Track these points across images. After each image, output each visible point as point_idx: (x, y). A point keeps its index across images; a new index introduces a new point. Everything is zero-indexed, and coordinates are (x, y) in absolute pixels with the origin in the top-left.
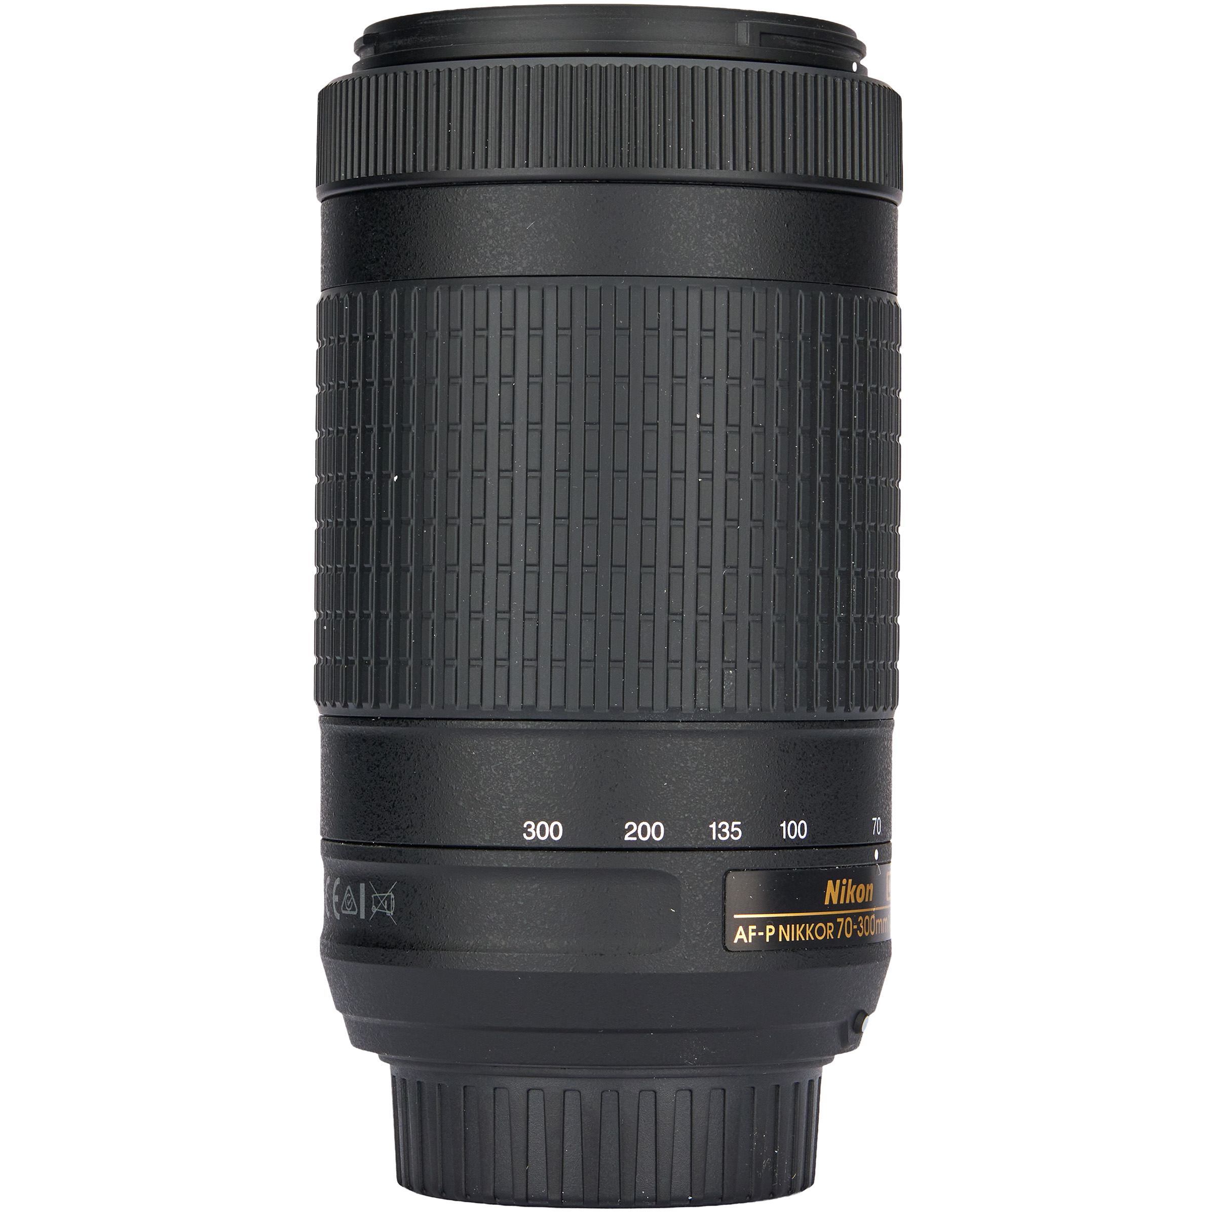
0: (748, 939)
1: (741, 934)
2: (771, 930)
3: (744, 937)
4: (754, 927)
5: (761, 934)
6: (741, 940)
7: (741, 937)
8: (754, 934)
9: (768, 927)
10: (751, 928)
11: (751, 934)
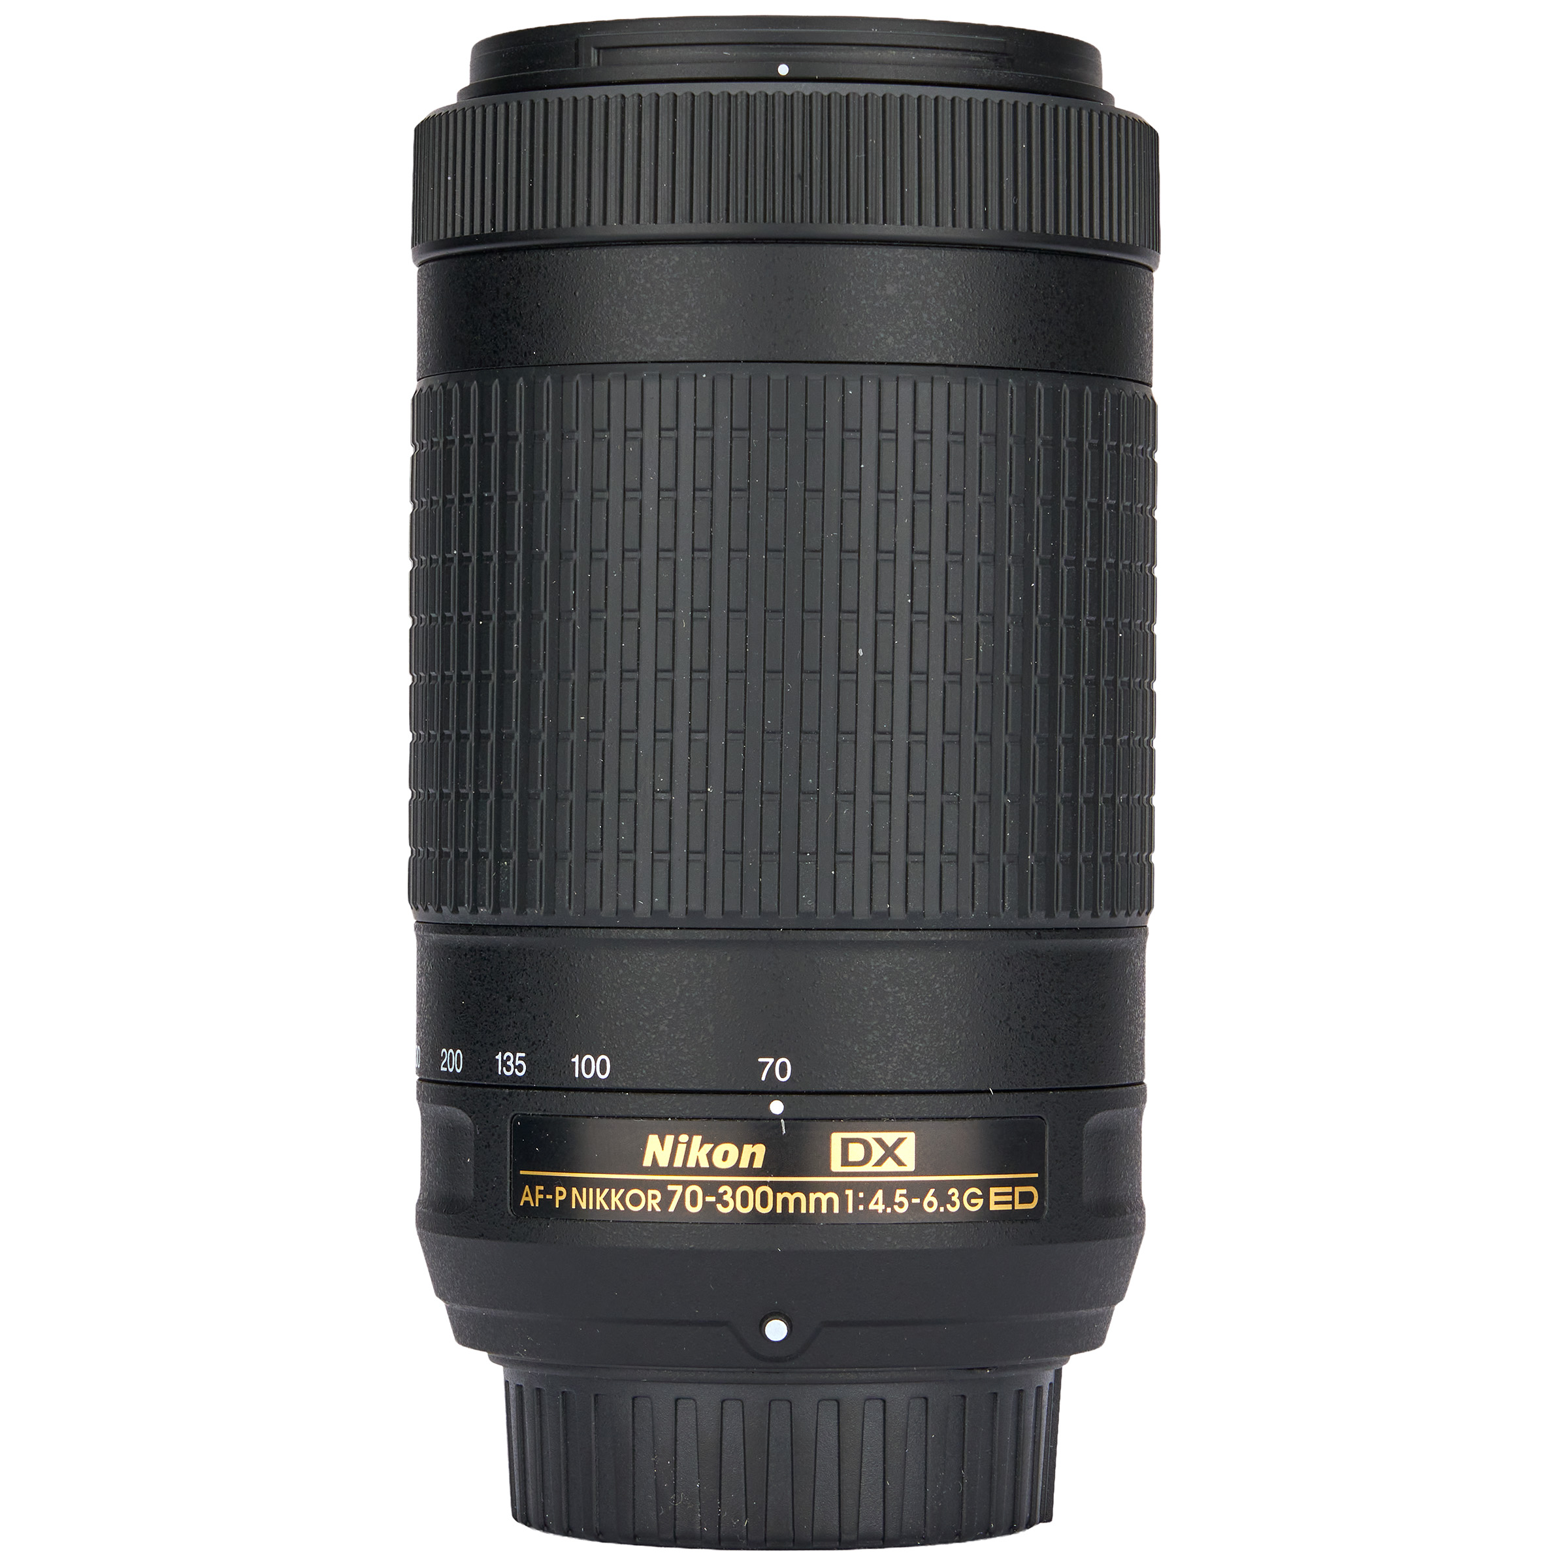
0: (535, 1203)
1: (527, 1196)
2: (561, 1193)
3: (530, 1199)
4: (542, 1188)
5: (549, 1197)
6: (527, 1203)
7: (527, 1199)
8: (542, 1196)
9: (558, 1189)
10: (538, 1188)
11: (539, 1196)
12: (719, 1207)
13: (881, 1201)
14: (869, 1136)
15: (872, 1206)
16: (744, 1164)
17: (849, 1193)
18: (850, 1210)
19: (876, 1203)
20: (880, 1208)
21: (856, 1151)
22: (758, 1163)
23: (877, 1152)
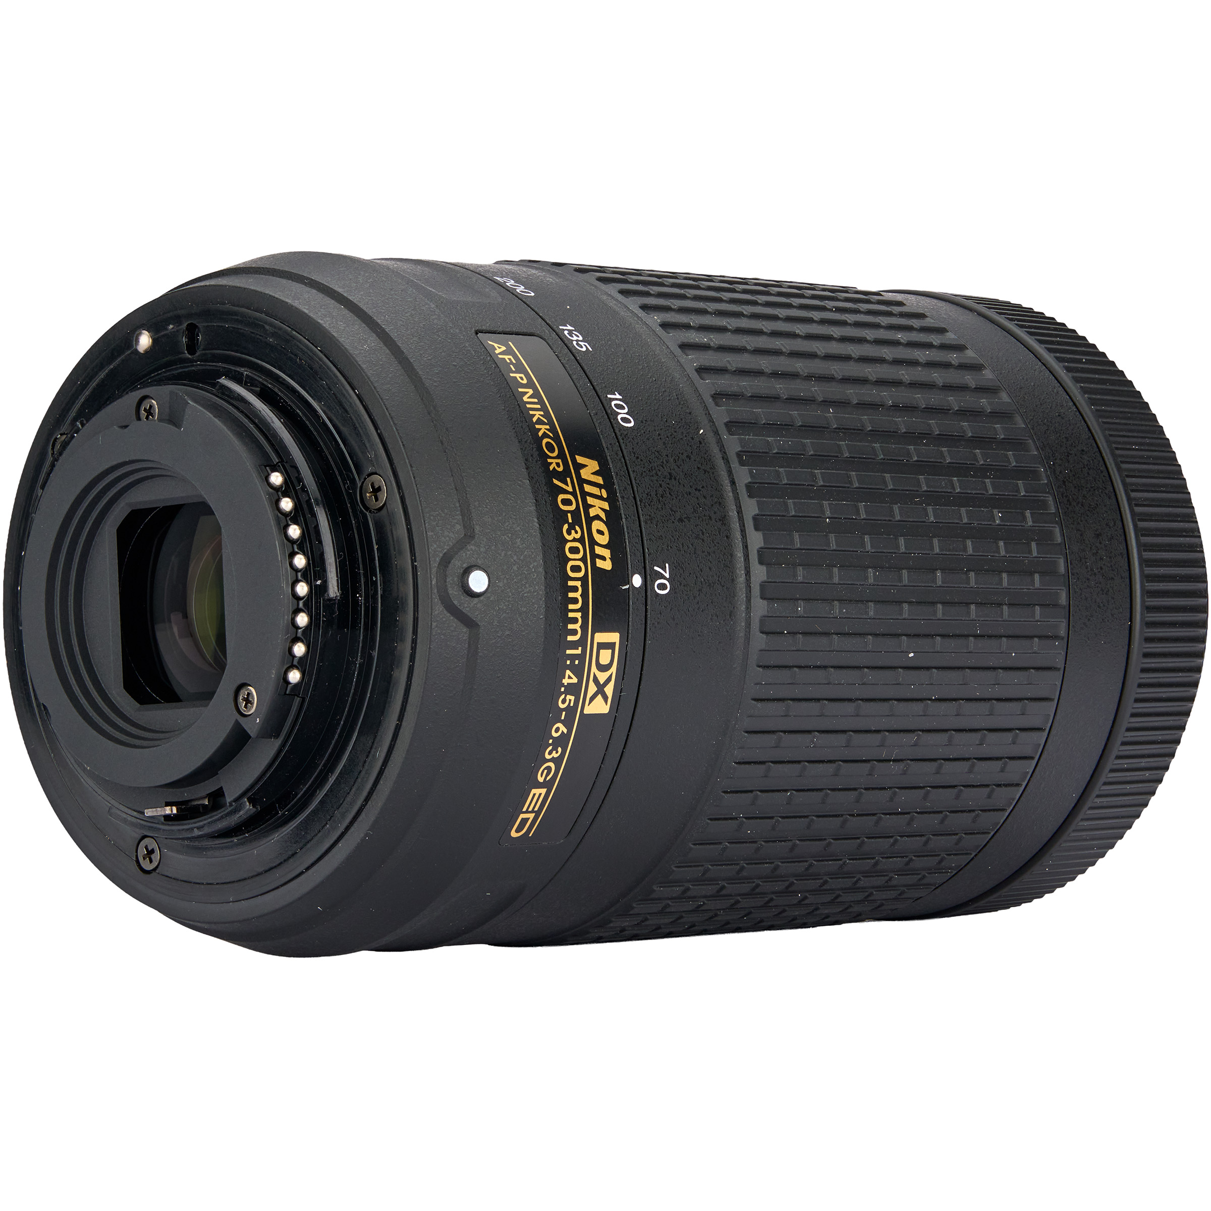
12: (566, 527)
13: (571, 681)
14: (614, 669)
15: (568, 672)
16: (598, 550)
17: (579, 651)
18: (568, 652)
19: (570, 677)
20: (566, 681)
21: (605, 656)
22: (600, 563)
23: (602, 677)
